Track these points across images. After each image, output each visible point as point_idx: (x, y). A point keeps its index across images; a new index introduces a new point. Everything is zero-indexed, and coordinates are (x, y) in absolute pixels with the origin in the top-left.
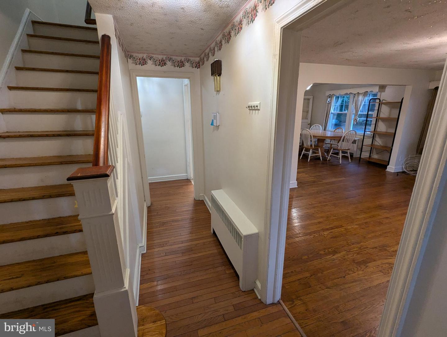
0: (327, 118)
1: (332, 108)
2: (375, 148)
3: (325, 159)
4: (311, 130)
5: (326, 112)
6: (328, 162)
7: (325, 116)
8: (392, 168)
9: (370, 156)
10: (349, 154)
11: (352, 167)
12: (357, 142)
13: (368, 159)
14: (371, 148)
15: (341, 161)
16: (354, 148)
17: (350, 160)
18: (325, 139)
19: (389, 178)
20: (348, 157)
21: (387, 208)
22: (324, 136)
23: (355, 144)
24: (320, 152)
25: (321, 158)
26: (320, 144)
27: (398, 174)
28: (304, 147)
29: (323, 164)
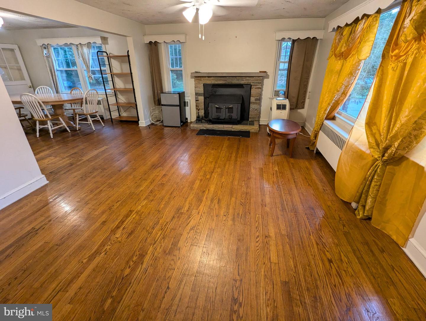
0: (54, 77)
1: (56, 64)
2: (121, 106)
3: (73, 130)
4: (37, 95)
5: (48, 69)
6: (78, 131)
7: (50, 75)
8: (143, 123)
9: (120, 115)
10: (99, 117)
11: (108, 131)
12: (101, 102)
13: (119, 119)
14: (118, 106)
15: (93, 127)
16: (101, 110)
17: (102, 123)
18: (63, 105)
19: (144, 133)
20: (99, 120)
21: (159, 165)
22: (60, 100)
23: (101, 104)
24: (63, 122)
25: (68, 129)
26: (59, 111)
27: (149, 126)
28: (36, 120)
29: (73, 136)
